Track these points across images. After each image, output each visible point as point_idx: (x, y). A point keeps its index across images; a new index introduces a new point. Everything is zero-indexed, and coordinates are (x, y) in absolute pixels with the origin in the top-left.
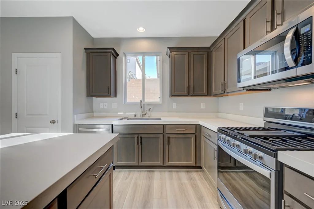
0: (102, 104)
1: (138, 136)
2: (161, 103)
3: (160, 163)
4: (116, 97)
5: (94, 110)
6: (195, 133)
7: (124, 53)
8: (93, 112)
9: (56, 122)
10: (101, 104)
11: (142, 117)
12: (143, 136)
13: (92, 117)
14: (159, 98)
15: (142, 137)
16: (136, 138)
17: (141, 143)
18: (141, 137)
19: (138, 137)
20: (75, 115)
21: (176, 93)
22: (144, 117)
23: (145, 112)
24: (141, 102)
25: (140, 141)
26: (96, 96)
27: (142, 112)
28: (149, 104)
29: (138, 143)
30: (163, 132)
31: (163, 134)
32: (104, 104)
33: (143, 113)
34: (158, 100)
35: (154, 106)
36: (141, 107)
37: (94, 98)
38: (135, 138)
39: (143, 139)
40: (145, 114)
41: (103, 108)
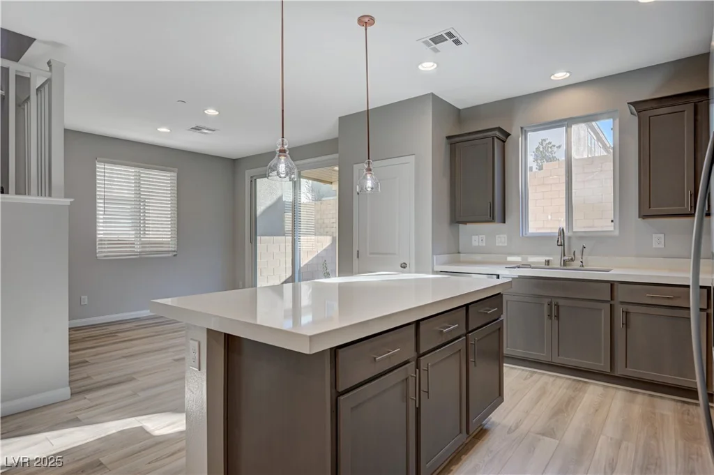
0: (477, 236)
1: (551, 302)
2: (617, 233)
3: (604, 366)
4: (504, 222)
5: (461, 250)
6: (706, 307)
7: (522, 128)
8: (459, 253)
9: (408, 265)
10: (474, 238)
11: (565, 265)
12: (561, 302)
13: (459, 262)
14: (612, 221)
15: (560, 304)
16: (546, 307)
17: (558, 317)
18: (558, 306)
19: (550, 304)
20: (435, 257)
21: (654, 210)
22: (569, 265)
23: (573, 256)
24: (562, 232)
25: (555, 312)
26: (465, 223)
27: (564, 255)
28: (584, 237)
29: (550, 316)
30: (612, 298)
31: (612, 302)
32: (480, 236)
33: (566, 258)
34: (610, 227)
35: (596, 240)
36: (559, 244)
37: (460, 225)
38: (543, 304)
39: (561, 309)
40: (572, 260)
41: (477, 244)
